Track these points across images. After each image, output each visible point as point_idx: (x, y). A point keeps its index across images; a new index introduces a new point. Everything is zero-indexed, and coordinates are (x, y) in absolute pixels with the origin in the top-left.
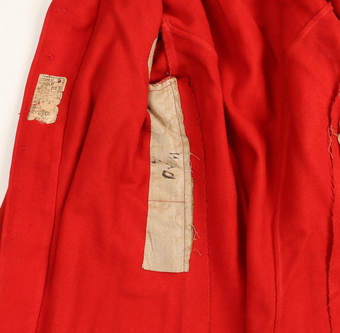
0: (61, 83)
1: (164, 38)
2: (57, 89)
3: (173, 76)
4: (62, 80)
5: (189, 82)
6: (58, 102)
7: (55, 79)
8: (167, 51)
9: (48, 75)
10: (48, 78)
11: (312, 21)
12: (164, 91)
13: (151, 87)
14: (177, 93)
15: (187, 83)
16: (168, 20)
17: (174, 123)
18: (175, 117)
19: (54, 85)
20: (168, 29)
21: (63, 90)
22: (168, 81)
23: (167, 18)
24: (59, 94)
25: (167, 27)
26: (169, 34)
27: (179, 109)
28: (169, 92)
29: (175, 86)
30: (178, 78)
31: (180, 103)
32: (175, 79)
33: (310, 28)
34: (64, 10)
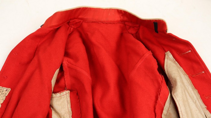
0: (7, 91)
1: (64, 69)
2: (4, 94)
3: (68, 90)
4: (8, 90)
5: (77, 94)
6: (2, 102)
7: (5, 89)
8: (65, 76)
9: (2, 87)
10: (1, 89)
11: (141, 60)
12: (61, 98)
13: (54, 95)
14: (69, 99)
15: (76, 94)
16: (66, 60)
17: (66, 117)
18: (67, 113)
19: (3, 93)
20: (66, 65)
21: (7, 95)
22: (65, 92)
23: (66, 59)
24: (4, 97)
25: (65, 63)
26: (67, 67)
27: (70, 109)
28: (65, 98)
29: (68, 95)
30: (71, 91)
31: (70, 105)
32: (69, 91)
33: (140, 63)
34: (17, 54)
